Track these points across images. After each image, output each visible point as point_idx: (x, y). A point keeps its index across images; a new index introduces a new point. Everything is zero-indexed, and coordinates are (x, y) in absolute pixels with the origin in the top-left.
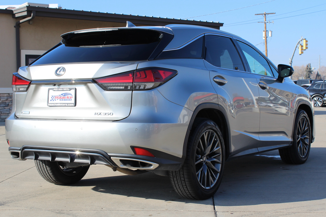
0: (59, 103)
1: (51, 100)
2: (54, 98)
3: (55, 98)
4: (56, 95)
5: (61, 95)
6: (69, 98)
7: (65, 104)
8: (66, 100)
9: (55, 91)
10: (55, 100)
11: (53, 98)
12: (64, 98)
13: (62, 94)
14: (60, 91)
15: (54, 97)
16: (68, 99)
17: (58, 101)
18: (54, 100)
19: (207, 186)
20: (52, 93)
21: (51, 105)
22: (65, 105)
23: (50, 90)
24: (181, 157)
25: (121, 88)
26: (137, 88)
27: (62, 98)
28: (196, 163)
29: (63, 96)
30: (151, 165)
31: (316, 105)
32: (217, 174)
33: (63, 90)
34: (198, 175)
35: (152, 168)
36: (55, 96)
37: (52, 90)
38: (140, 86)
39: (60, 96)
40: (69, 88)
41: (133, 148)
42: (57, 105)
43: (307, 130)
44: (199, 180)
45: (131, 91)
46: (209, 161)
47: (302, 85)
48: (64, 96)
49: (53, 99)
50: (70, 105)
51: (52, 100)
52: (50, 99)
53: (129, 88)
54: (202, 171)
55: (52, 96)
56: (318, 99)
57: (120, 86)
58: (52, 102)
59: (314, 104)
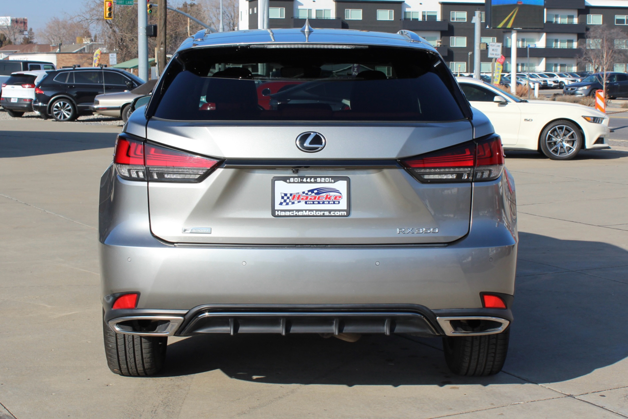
0: (306, 210)
1: (281, 204)
2: (288, 198)
3: (293, 199)
4: (293, 192)
5: (310, 193)
6: (333, 198)
7: (322, 212)
8: (324, 203)
9: (294, 182)
10: (293, 203)
11: (285, 198)
12: (319, 199)
13: (312, 191)
14: (307, 182)
15: (288, 195)
16: (329, 202)
17: (302, 205)
18: (290, 203)
20: (282, 187)
21: (279, 213)
22: (324, 214)
23: (276, 182)
25: (450, 177)
26: (479, 176)
27: (311, 199)
29: (313, 194)
31: (59, 116)
33: (316, 182)
35: (500, 330)
36: (291, 195)
37: (282, 182)
38: (483, 173)
39: (307, 194)
40: (333, 178)
41: (482, 296)
42: (300, 213)
45: (470, 184)
48: (316, 194)
49: (285, 201)
50: (336, 214)
51: (284, 204)
52: (278, 200)
53: (465, 177)
55: (283, 195)
56: (64, 104)
57: (446, 173)
58: (284, 207)
59: (56, 114)
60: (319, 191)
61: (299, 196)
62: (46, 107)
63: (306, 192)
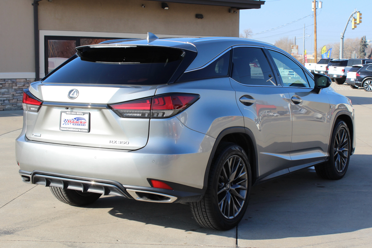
0: (72, 128)
1: (63, 124)
2: (66, 121)
3: (68, 122)
4: (69, 119)
5: (75, 120)
6: (83, 123)
7: (78, 130)
8: (79, 125)
9: (68, 114)
10: (68, 124)
11: (65, 121)
12: (78, 123)
13: (75, 119)
14: (73, 114)
15: (67, 120)
16: (81, 125)
17: (71, 126)
18: (67, 124)
19: (231, 216)
20: (65, 116)
21: (63, 129)
23: (62, 113)
24: (202, 188)
25: (138, 115)
26: (155, 115)
27: (75, 123)
28: (218, 193)
29: (76, 120)
30: (169, 198)
31: (367, 89)
32: (242, 202)
33: (76, 114)
34: (220, 205)
35: (170, 201)
36: (68, 120)
37: (64, 113)
38: (158, 114)
39: (73, 120)
40: (83, 113)
41: (150, 180)
42: (70, 130)
43: (346, 141)
44: (221, 210)
45: (149, 119)
46: (234, 189)
47: (353, 66)
48: (77, 120)
49: (65, 123)
50: (83, 131)
52: (62, 122)
53: (146, 116)
54: (225, 201)
55: (64, 120)
57: (137, 113)
58: (65, 126)
59: (366, 88)
60: (78, 119)
61: (71, 121)
62: (361, 83)
63: (73, 119)
